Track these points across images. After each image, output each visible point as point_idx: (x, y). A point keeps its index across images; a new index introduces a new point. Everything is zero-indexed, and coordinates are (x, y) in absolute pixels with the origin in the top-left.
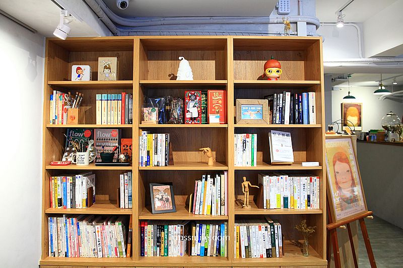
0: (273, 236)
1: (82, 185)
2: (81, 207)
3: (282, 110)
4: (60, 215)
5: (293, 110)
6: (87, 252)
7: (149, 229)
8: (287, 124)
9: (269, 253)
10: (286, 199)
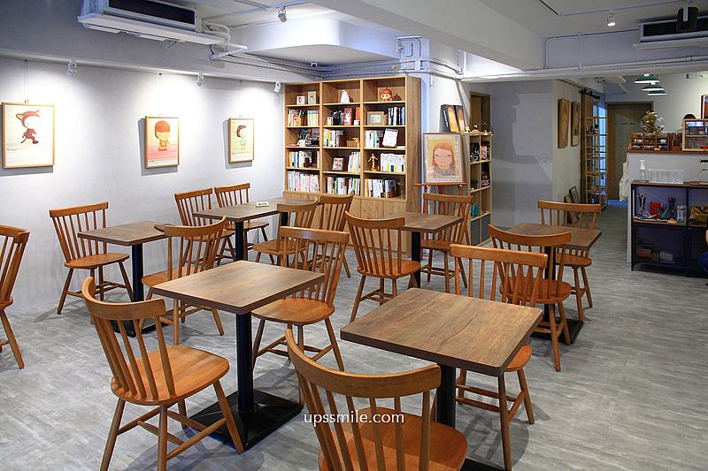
0: (384, 186)
1: (302, 156)
2: (301, 167)
3: (392, 117)
4: (292, 170)
5: (398, 117)
6: (303, 189)
7: (330, 179)
8: (395, 125)
9: (382, 195)
10: (392, 167)
